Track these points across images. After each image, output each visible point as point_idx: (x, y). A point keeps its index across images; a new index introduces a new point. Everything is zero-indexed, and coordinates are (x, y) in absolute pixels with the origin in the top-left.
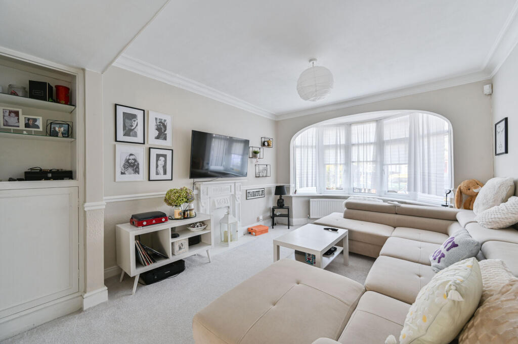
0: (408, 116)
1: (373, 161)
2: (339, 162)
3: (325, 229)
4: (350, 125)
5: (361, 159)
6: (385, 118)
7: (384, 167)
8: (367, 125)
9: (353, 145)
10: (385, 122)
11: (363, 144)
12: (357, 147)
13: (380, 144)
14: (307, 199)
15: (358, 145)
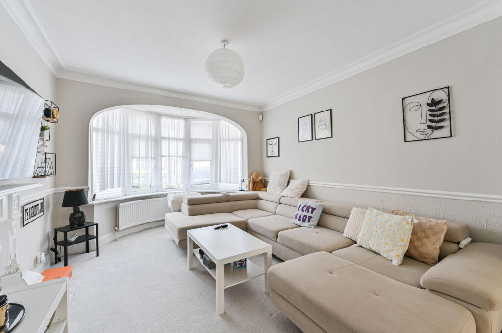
0: (211, 122)
1: (182, 157)
2: (149, 156)
3: (216, 229)
4: (159, 116)
5: (172, 154)
6: (193, 118)
7: (191, 162)
8: (176, 121)
9: (163, 138)
10: (193, 122)
11: (174, 139)
12: (167, 141)
13: (188, 141)
14: (113, 205)
15: (169, 139)
